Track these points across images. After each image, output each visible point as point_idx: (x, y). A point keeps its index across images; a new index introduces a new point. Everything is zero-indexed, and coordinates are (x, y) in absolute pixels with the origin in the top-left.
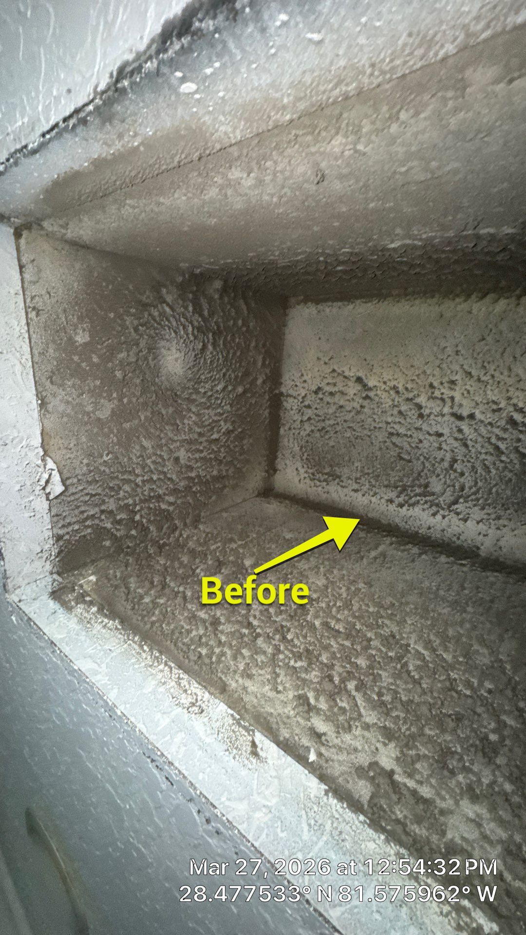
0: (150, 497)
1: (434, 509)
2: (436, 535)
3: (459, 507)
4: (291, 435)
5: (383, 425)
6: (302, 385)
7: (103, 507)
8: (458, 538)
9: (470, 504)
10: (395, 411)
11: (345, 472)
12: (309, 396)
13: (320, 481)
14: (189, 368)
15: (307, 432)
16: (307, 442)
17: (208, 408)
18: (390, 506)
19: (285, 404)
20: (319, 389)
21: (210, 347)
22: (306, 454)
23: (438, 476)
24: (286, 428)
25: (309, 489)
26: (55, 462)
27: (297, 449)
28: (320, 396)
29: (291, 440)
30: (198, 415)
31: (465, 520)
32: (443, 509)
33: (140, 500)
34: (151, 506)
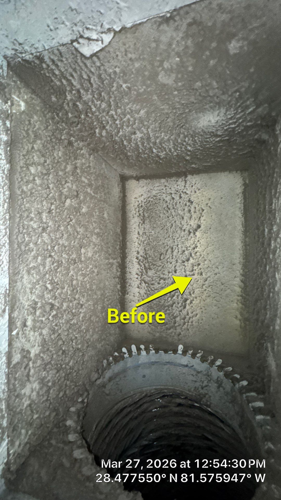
0: (102, 122)
1: (140, 274)
2: (128, 276)
3: (143, 284)
4: (162, 188)
5: (176, 244)
6: (193, 191)
7: (82, 91)
8: (129, 286)
9: (146, 288)
10: (184, 249)
11: (147, 226)
12: (187, 196)
13: (139, 211)
14: (203, 130)
15: (166, 199)
16: (160, 199)
17: (174, 144)
18: (136, 253)
19: (180, 180)
20: (192, 202)
21: (218, 139)
22: (152, 199)
23: (156, 273)
24: (166, 184)
25: (132, 205)
26: (110, 43)
27: (154, 193)
28: (188, 204)
29: (159, 188)
30: (169, 140)
31: (138, 287)
32: (141, 278)
33: (98, 116)
34: (95, 123)
